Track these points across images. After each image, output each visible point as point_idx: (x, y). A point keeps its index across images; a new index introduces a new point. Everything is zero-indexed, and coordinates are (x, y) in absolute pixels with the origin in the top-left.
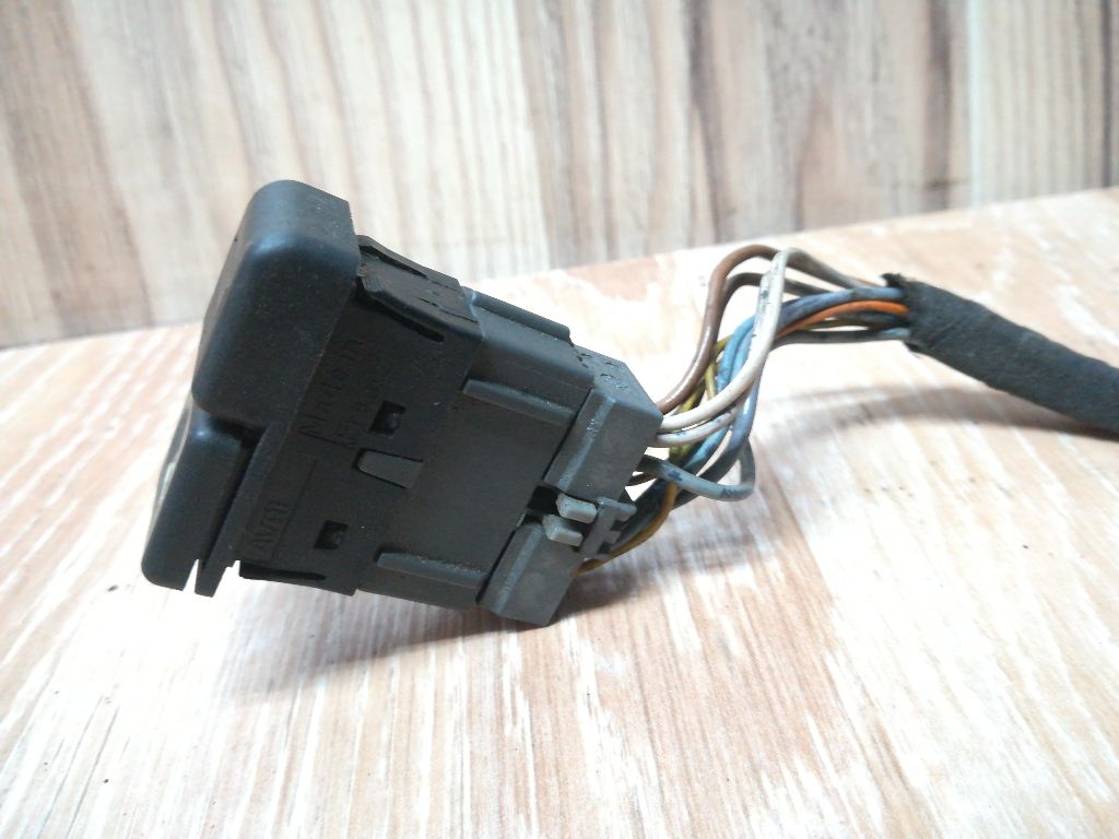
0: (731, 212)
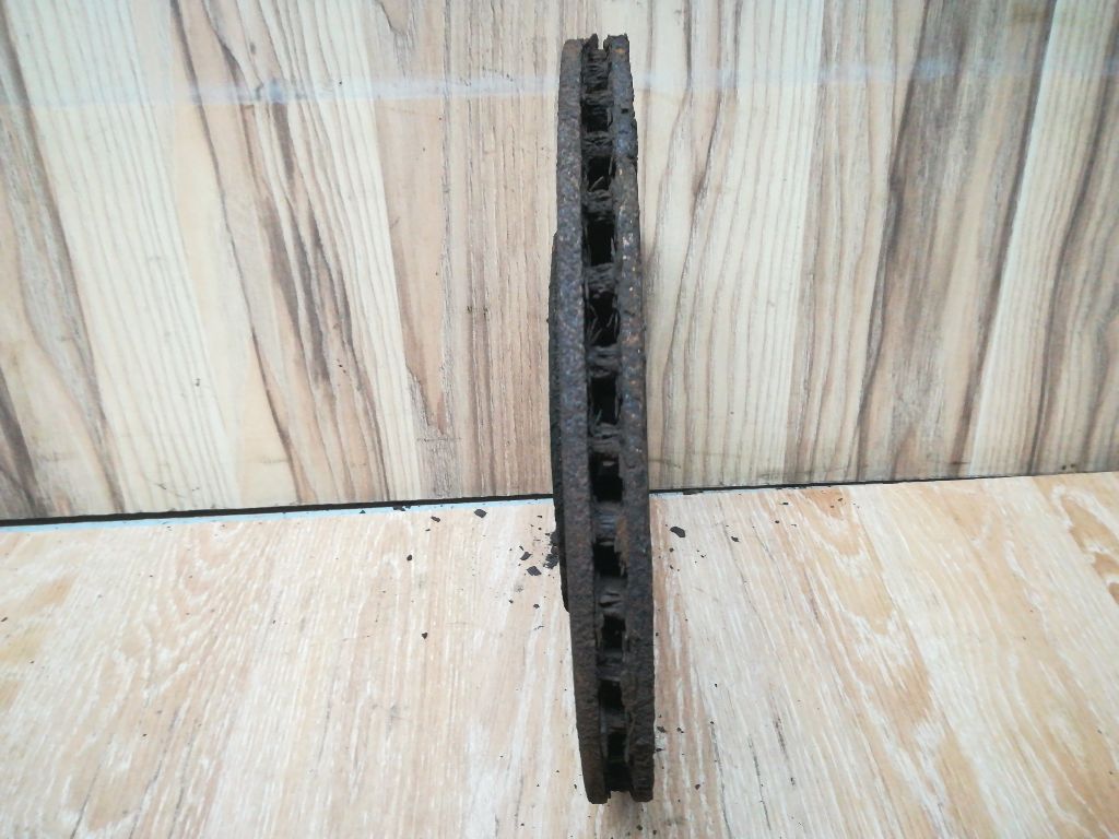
0: (865, 466)
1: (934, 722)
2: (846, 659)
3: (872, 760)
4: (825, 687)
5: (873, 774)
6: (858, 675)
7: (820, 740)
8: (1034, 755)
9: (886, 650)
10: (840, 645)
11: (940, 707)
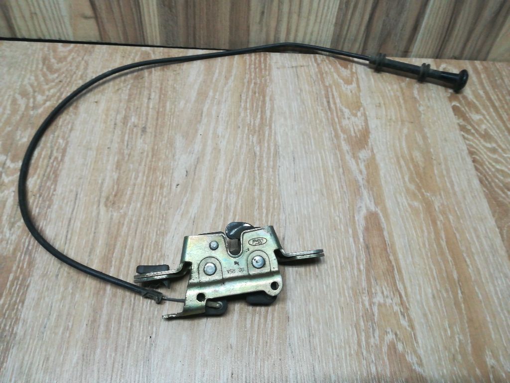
1: (368, 150)
2: (338, 124)
3: (340, 161)
4: (327, 135)
5: (340, 167)
6: (341, 131)
7: (321, 153)
8: (404, 165)
9: (355, 123)
10: (336, 120)
11: (372, 145)
